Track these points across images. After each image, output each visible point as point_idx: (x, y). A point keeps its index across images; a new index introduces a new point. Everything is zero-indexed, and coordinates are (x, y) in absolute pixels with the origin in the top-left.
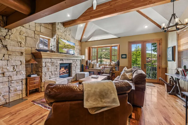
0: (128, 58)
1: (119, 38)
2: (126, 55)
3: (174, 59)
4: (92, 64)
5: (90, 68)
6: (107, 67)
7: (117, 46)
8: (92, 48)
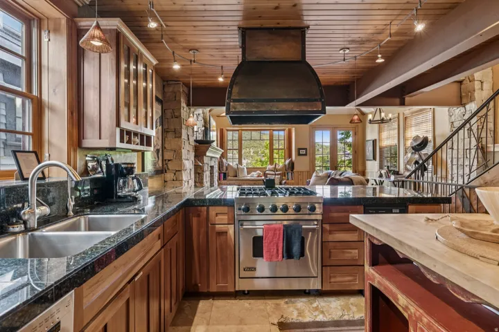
0: (310, 155)
2: (306, 149)
3: (374, 158)
4: (232, 167)
5: (230, 178)
7: (284, 130)
8: (227, 130)
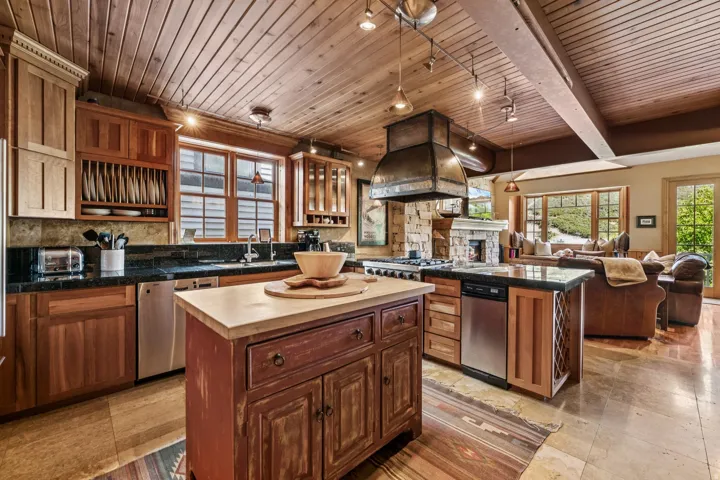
0: (663, 226)
1: (629, 168)
2: (654, 217)
4: (528, 242)
5: (524, 255)
6: (583, 251)
7: (619, 190)
8: (527, 197)
